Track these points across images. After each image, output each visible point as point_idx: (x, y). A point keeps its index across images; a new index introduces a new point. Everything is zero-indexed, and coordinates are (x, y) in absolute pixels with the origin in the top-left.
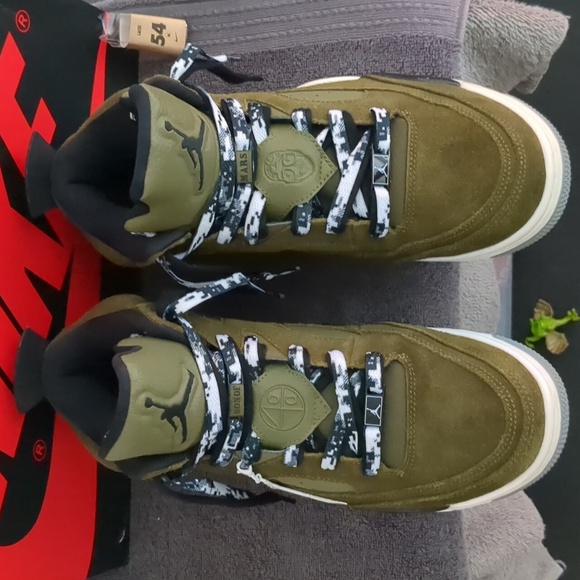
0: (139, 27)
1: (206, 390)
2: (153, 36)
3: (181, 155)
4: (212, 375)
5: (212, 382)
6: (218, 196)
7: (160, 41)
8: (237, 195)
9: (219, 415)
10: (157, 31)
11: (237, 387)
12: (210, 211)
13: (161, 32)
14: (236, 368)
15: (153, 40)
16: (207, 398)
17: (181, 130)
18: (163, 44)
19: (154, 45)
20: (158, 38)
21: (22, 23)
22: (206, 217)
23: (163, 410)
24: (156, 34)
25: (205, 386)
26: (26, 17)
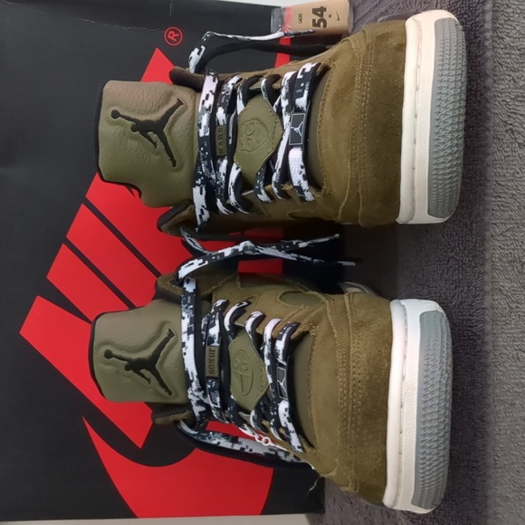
0: (300, 16)
1: (184, 349)
2: (314, 20)
3: (133, 138)
4: (192, 336)
5: (190, 342)
6: (201, 170)
7: (322, 24)
8: (217, 168)
9: (195, 373)
10: (318, 15)
11: (213, 349)
12: (198, 185)
13: (322, 15)
14: (214, 331)
15: (314, 25)
16: (184, 357)
17: (133, 116)
18: (325, 26)
19: (316, 28)
20: (319, 21)
21: (172, 38)
22: (196, 190)
23: (125, 362)
24: (317, 18)
25: (183, 345)
26: (176, 32)
